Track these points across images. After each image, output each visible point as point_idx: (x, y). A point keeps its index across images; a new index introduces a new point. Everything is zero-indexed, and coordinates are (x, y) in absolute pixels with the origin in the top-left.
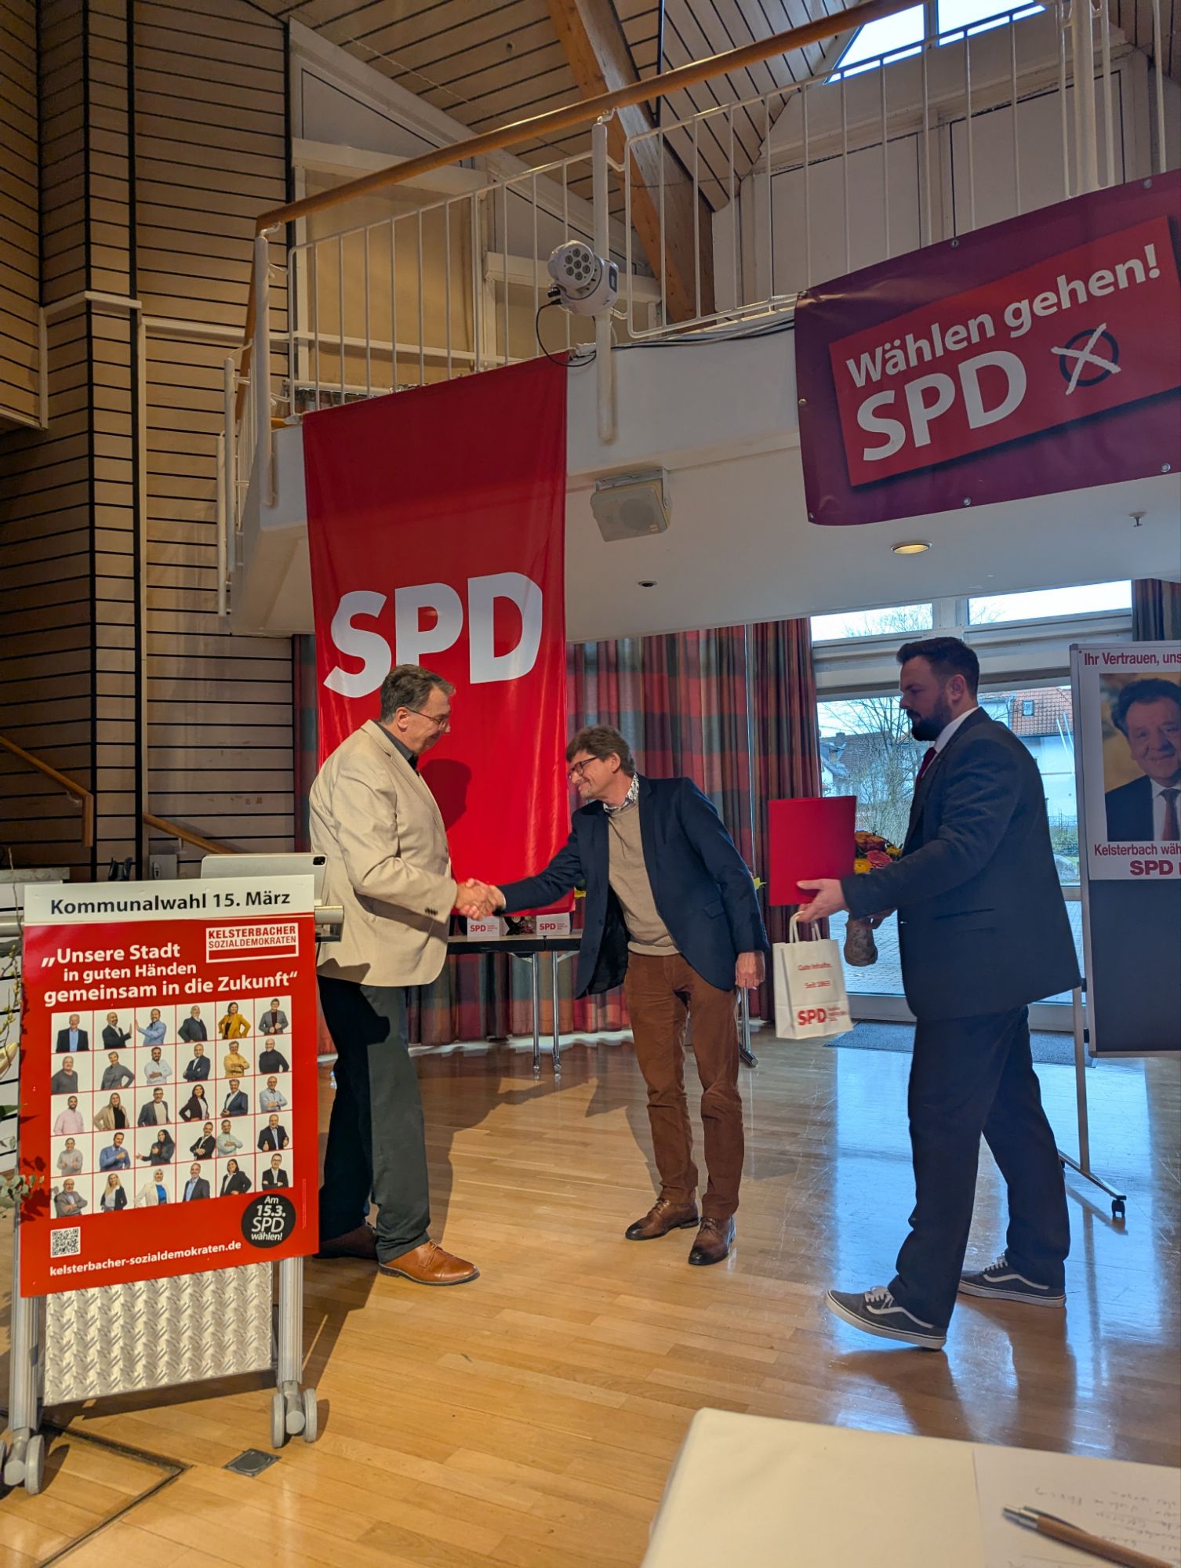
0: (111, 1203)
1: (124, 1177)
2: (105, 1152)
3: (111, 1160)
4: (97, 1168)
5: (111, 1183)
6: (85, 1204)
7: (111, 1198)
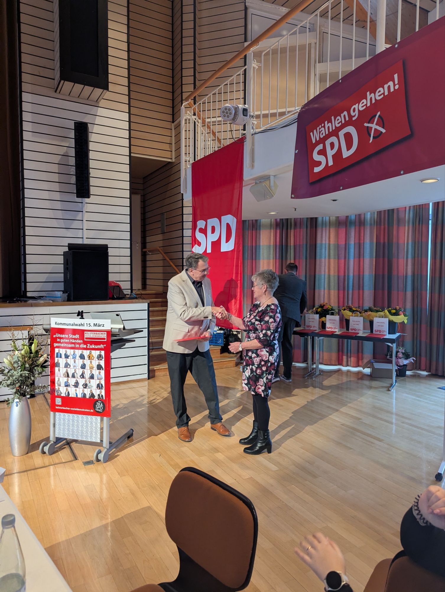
0: (67, 395)
1: (69, 389)
2: (65, 382)
3: (66, 384)
4: (64, 386)
5: (67, 390)
6: (62, 393)
7: (67, 393)
